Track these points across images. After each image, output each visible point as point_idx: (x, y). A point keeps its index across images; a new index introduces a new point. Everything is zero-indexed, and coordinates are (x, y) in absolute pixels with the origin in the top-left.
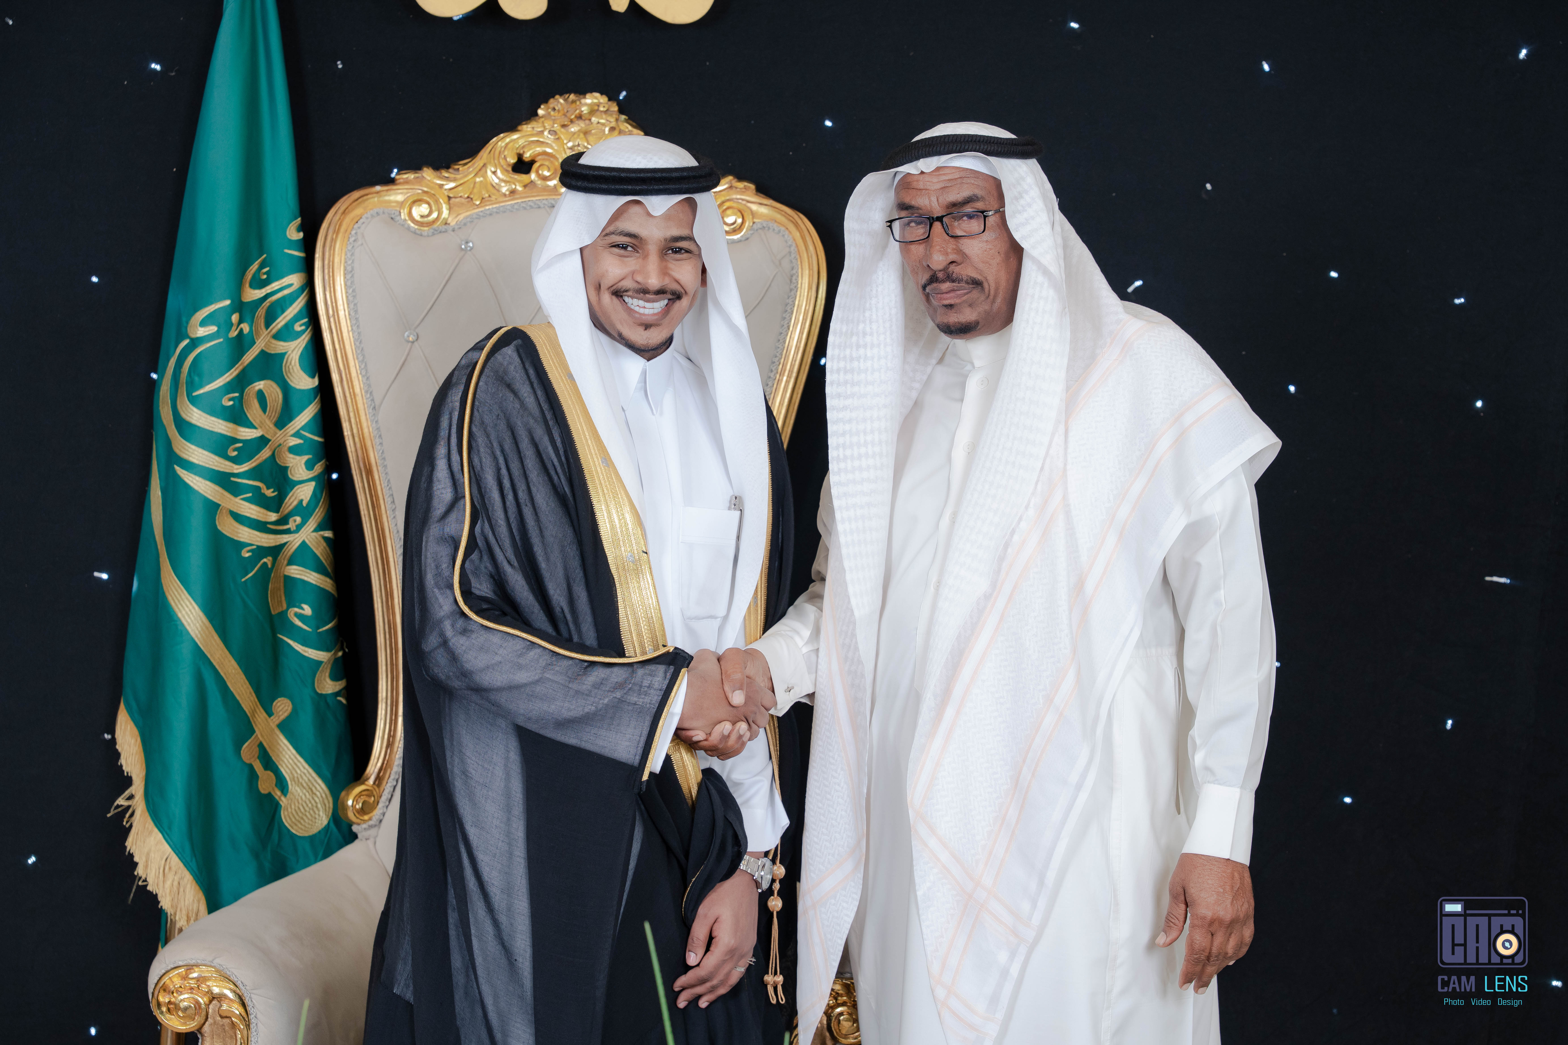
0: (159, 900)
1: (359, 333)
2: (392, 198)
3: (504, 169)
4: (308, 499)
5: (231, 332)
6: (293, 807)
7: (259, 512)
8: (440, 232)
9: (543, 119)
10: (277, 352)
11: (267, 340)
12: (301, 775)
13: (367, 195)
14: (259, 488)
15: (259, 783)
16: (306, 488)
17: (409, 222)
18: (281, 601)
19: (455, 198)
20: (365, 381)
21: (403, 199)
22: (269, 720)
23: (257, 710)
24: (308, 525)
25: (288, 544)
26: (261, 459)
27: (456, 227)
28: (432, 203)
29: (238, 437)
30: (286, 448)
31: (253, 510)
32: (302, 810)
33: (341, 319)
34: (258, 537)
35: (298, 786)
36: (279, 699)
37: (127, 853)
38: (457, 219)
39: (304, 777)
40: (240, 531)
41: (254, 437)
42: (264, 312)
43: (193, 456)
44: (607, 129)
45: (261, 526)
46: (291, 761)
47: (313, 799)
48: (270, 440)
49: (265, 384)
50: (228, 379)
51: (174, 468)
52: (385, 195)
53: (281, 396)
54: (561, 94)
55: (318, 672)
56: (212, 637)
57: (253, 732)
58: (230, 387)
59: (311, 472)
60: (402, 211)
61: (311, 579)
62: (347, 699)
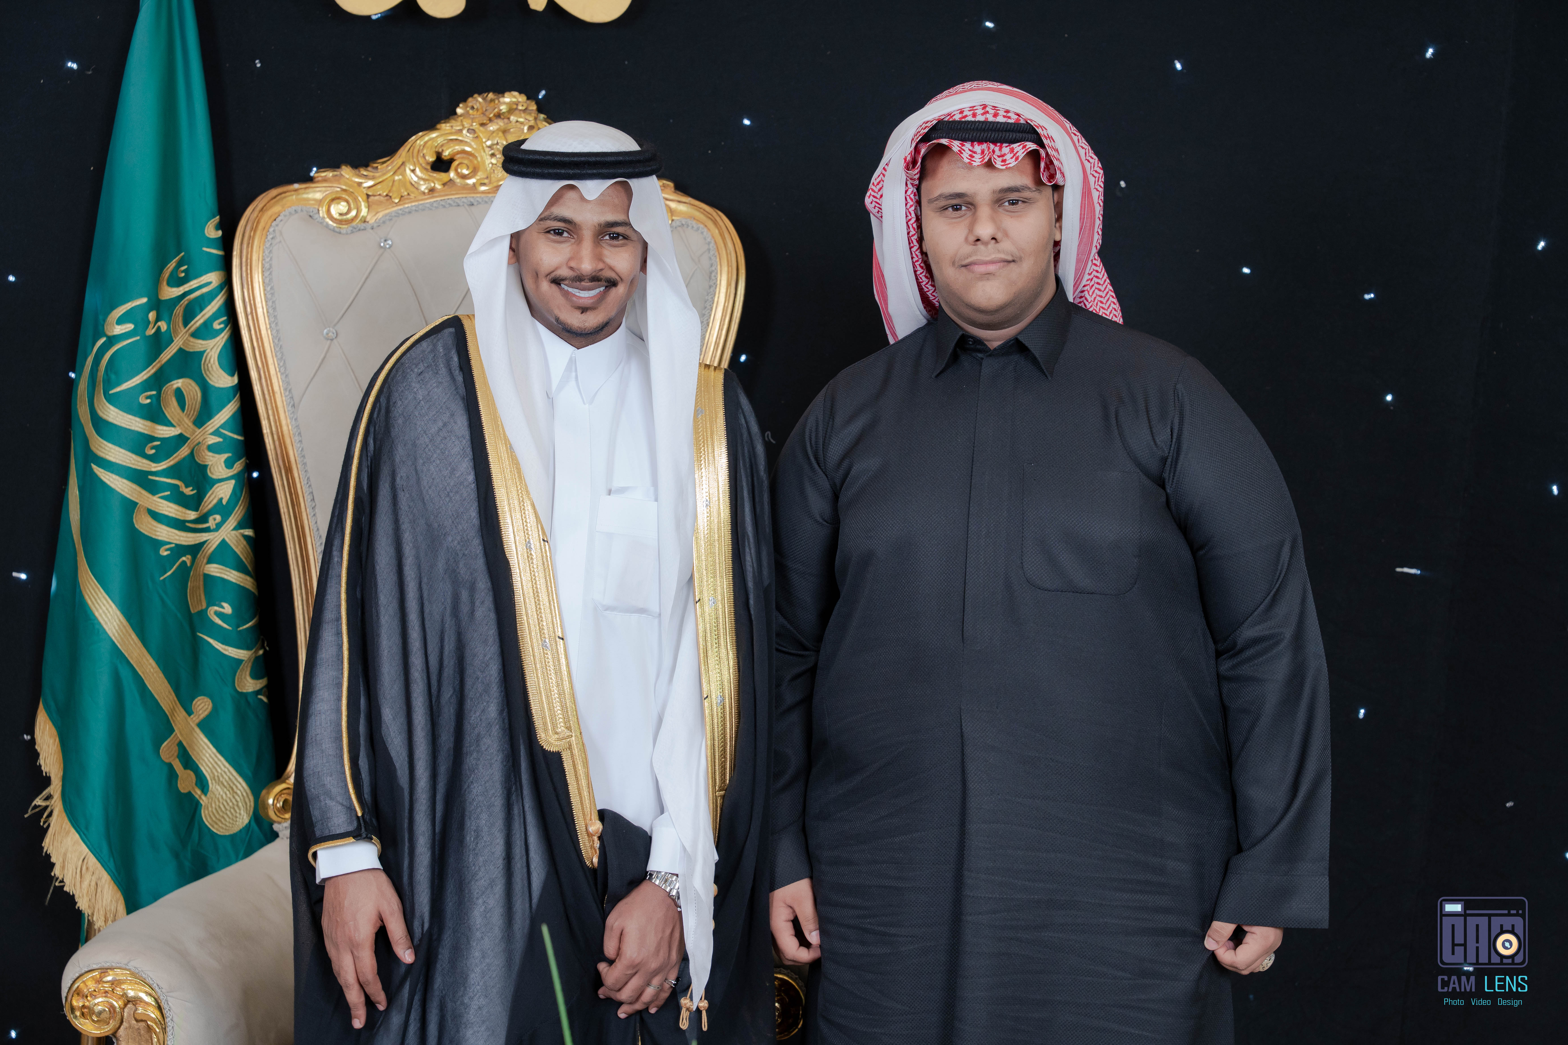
0: (76, 901)
1: (278, 331)
2: (311, 196)
3: (423, 167)
4: (228, 497)
5: (148, 330)
6: (213, 805)
7: (178, 511)
8: (359, 230)
9: (462, 118)
10: (196, 350)
11: (185, 338)
12: (221, 774)
13: (285, 192)
14: (177, 486)
15: (179, 782)
16: (225, 486)
17: (328, 220)
18: (200, 599)
19: (374, 196)
20: (284, 379)
21: (321, 197)
22: (189, 719)
23: (177, 709)
24: (229, 523)
25: (208, 542)
26: (179, 457)
27: (375, 225)
28: (351, 201)
29: (156, 435)
30: (205, 447)
31: (171, 508)
32: (223, 809)
33: (259, 316)
34: (177, 535)
35: (219, 785)
36: (199, 698)
37: (44, 854)
38: (376, 218)
39: (225, 776)
40: (159, 530)
41: (172, 435)
42: (182, 310)
43: (110, 454)
44: (526, 128)
45: (180, 525)
46: (211, 760)
47: (234, 797)
48: (188, 439)
49: (183, 382)
50: (145, 377)
51: (91, 466)
52: (303, 193)
53: (199, 394)
54: (480, 93)
55: (239, 671)
56: (130, 635)
57: (172, 730)
58: (146, 385)
59: (231, 470)
60: (320, 209)
61: (231, 577)
62: (268, 697)
